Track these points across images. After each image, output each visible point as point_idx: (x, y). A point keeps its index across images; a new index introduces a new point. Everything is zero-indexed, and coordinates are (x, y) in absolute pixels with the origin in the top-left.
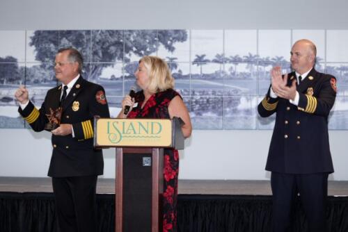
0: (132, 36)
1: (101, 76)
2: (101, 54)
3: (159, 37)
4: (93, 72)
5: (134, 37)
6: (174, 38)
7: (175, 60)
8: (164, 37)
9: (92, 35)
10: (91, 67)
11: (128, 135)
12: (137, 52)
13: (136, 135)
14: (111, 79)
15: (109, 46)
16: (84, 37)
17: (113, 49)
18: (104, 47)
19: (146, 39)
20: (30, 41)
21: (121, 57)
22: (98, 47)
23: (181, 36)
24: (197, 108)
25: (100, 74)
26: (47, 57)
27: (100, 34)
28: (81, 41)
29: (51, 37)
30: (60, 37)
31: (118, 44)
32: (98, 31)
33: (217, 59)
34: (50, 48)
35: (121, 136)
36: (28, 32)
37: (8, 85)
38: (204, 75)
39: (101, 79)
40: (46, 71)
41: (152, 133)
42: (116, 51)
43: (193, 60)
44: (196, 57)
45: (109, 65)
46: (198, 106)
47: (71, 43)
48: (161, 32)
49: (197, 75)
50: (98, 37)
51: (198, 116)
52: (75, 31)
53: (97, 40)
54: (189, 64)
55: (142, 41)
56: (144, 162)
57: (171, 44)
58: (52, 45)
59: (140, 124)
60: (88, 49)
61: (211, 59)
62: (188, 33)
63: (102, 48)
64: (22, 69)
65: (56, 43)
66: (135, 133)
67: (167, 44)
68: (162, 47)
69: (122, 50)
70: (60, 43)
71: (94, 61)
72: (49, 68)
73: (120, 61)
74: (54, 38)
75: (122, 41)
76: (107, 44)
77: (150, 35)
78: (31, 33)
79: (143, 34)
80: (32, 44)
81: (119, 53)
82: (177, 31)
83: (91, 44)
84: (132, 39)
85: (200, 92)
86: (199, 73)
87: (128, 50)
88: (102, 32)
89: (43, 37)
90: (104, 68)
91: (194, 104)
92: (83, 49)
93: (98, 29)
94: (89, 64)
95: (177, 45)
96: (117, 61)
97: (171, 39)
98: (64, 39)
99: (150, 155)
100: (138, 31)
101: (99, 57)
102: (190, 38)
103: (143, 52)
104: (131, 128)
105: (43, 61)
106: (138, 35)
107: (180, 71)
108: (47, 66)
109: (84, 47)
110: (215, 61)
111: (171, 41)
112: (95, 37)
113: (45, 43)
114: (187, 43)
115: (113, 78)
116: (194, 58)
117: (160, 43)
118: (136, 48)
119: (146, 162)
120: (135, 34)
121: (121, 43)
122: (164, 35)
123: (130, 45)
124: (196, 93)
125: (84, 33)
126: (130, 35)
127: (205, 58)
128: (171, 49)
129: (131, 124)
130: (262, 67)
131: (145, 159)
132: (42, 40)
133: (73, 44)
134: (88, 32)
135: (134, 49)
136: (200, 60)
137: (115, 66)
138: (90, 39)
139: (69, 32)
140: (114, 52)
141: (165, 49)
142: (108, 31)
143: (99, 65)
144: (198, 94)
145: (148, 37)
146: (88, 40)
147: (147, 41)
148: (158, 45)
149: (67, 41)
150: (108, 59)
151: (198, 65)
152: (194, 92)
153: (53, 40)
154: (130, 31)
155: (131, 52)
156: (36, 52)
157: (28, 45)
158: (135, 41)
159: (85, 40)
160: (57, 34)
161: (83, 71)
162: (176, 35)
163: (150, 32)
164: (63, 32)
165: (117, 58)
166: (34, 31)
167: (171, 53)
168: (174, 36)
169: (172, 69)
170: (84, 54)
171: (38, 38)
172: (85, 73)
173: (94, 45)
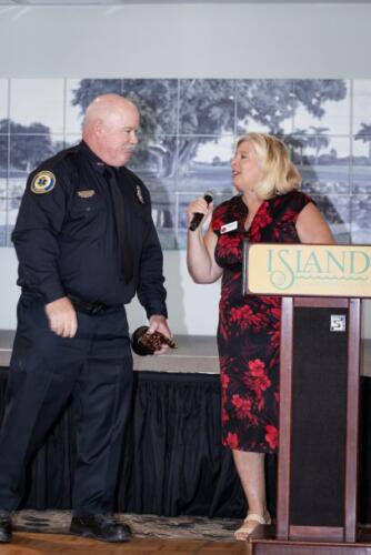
0: (250, 89)
1: (195, 159)
2: (195, 121)
3: (296, 92)
4: (181, 152)
5: (253, 92)
6: (323, 94)
7: (324, 133)
8: (307, 92)
9: (179, 88)
10: (178, 142)
11: (306, 275)
12: (260, 118)
13: (323, 275)
14: (214, 164)
15: (210, 107)
16: (165, 92)
17: (216, 112)
18: (201, 108)
19: (273, 95)
20: (72, 97)
21: (231, 125)
22: (191, 109)
23: (335, 90)
24: (362, 216)
25: (193, 155)
27: (194, 86)
28: (161, 97)
30: (123, 91)
31: (225, 102)
32: (191, 80)
35: (293, 278)
36: (68, 81)
39: (196, 163)
41: (352, 271)
42: (222, 116)
43: (355, 133)
44: (361, 128)
45: (210, 139)
46: (364, 211)
48: (300, 83)
49: (364, 158)
50: (191, 92)
51: (365, 229)
52: (151, 81)
53: (190, 97)
55: (267, 97)
56: (333, 324)
57: (318, 103)
59: (329, 254)
60: (172, 113)
62: (348, 86)
63: (197, 110)
64: (58, 145)
66: (320, 271)
67: (310, 103)
68: (301, 109)
69: (232, 114)
71: (183, 133)
73: (230, 133)
75: (232, 98)
76: (207, 103)
77: (282, 89)
78: (75, 85)
79: (270, 86)
80: (75, 103)
81: (227, 119)
82: (328, 82)
83: (178, 104)
84: (250, 95)
85: (367, 188)
86: (367, 155)
87: (243, 113)
88: (198, 82)
89: (95, 91)
90: (201, 145)
91: (357, 208)
92: (165, 111)
93: (190, 76)
94: (174, 138)
95: (327, 105)
96: (223, 132)
97: (318, 95)
98: (132, 93)
99: (345, 312)
100: (260, 80)
101: (193, 125)
102: (352, 94)
103: (268, 117)
104: (312, 261)
106: (261, 88)
107: (333, 151)
109: (167, 107)
111: (319, 99)
112: (186, 91)
114: (346, 102)
115: (216, 162)
116: (357, 128)
117: (299, 103)
118: (257, 110)
119: (337, 324)
120: (255, 87)
121: (231, 102)
122: (306, 89)
123: (246, 104)
124: (361, 189)
125: (166, 84)
126: (246, 88)
128: (317, 112)
129: (313, 254)
131: (334, 318)
134: (174, 82)
135: (254, 112)
136: (368, 133)
137: (220, 142)
138: (176, 95)
139: (141, 82)
140: (219, 116)
141: (307, 113)
142: (208, 80)
143: (193, 139)
144: (364, 191)
145: (277, 91)
146: (174, 96)
147: (277, 98)
148: (294, 106)
149: (136, 98)
150: (207, 130)
151: (365, 140)
152: (357, 188)
154: (247, 81)
155: (248, 118)
156: (82, 117)
157: (68, 104)
158: (254, 98)
159: (168, 96)
160: (120, 85)
161: (165, 150)
162: (327, 89)
163: (282, 84)
164: (129, 80)
165: (223, 128)
166: (79, 80)
167: (316, 119)
168: (323, 90)
169: (319, 148)
170: (166, 120)
171: (87, 92)
172: (168, 153)
173: (183, 105)
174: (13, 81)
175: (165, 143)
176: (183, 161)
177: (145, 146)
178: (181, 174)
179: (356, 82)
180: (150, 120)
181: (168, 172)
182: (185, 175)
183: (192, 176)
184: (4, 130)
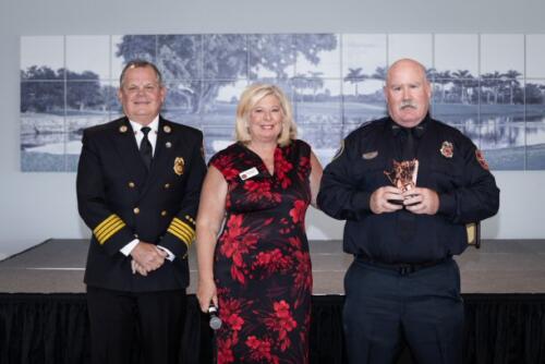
0: (260, 42)
1: (218, 99)
2: (216, 68)
3: (296, 44)
4: (206, 93)
5: (262, 44)
6: (318, 46)
7: (320, 76)
8: (306, 44)
9: (203, 41)
10: (203, 85)
12: (268, 65)
14: (232, 103)
15: (228, 56)
16: (192, 45)
17: (233, 61)
18: (222, 57)
19: (279, 47)
20: (116, 49)
21: (246, 71)
22: (213, 58)
23: (328, 41)
25: (216, 95)
27: (215, 40)
28: (188, 49)
29: (146, 44)
30: (157, 44)
31: (239, 53)
32: (212, 35)
33: (378, 74)
36: (113, 37)
37: (86, 110)
38: (360, 96)
39: (217, 102)
42: (238, 63)
43: (345, 75)
44: (350, 72)
45: (229, 82)
47: (174, 53)
48: (300, 37)
49: (351, 96)
50: (213, 45)
52: (181, 36)
53: (211, 48)
54: (338, 82)
55: (274, 49)
57: (315, 54)
58: (148, 55)
60: (198, 61)
61: (370, 73)
62: (338, 39)
63: (218, 59)
64: (106, 89)
65: (152, 53)
67: (308, 53)
68: (301, 57)
69: (246, 62)
70: (159, 52)
71: (207, 78)
73: (245, 77)
74: (150, 45)
75: (245, 49)
76: (225, 54)
77: (285, 41)
78: (118, 39)
79: (276, 39)
80: (119, 55)
81: (241, 66)
82: (322, 35)
83: (202, 54)
84: (260, 47)
85: (355, 119)
86: (354, 94)
87: (255, 61)
88: (218, 37)
89: (135, 45)
90: (221, 87)
92: (192, 60)
93: (212, 32)
94: (200, 82)
95: (323, 54)
96: (239, 77)
97: (314, 46)
98: (165, 46)
100: (269, 35)
101: (214, 71)
102: (341, 45)
103: (275, 65)
106: (269, 41)
107: (327, 91)
109: (193, 57)
110: (376, 77)
111: (315, 49)
112: (208, 43)
113: (138, 52)
114: (336, 52)
115: (234, 100)
116: (346, 73)
117: (300, 53)
118: (266, 58)
120: (264, 40)
121: (246, 53)
122: (305, 42)
123: (256, 54)
125: (192, 39)
126: (257, 41)
127: (362, 73)
128: (315, 60)
130: (440, 85)
132: (134, 49)
133: (178, 53)
134: (199, 37)
135: (263, 60)
136: (355, 76)
137: (237, 85)
138: (200, 47)
139: (172, 37)
140: (235, 63)
141: (306, 60)
142: (226, 35)
143: (215, 83)
144: (352, 122)
145: (281, 44)
146: (198, 48)
147: (282, 49)
148: (295, 55)
149: (168, 49)
150: (226, 75)
151: (352, 82)
153: (149, 48)
154: (257, 35)
155: (259, 65)
157: (113, 55)
158: (264, 49)
159: (194, 49)
160: (154, 41)
161: (192, 92)
162: (322, 41)
163: (284, 37)
164: (163, 36)
165: (239, 73)
166: (122, 36)
167: (314, 66)
168: (318, 42)
169: (316, 89)
170: (193, 67)
171: (128, 46)
172: (195, 95)
173: (206, 55)
174: (68, 37)
175: (193, 86)
176: (207, 101)
177: (176, 89)
178: (206, 110)
179: (344, 36)
180: (180, 67)
181: (195, 110)
182: (209, 112)
183: (215, 112)
184: (61, 77)
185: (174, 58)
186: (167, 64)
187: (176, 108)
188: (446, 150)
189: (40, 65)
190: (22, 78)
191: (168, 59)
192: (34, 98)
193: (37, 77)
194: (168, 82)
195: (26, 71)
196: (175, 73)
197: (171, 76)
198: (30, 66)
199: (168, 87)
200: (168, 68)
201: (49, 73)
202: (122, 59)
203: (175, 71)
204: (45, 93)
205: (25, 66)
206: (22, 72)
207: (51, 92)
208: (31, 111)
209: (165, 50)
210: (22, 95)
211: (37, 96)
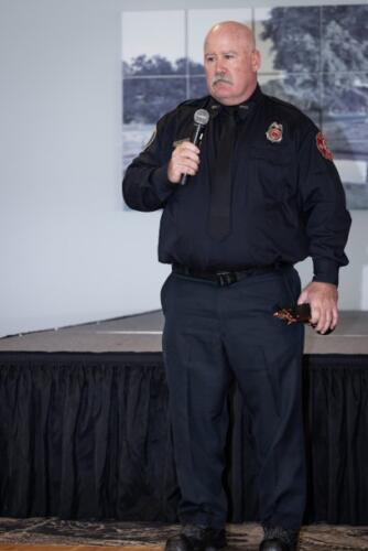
20: (261, 29)
26: (298, 62)
29: (306, 19)
30: (323, 20)
34: (303, 43)
36: (257, 10)
40: (296, 90)
47: (347, 32)
52: (356, 7)
58: (308, 37)
65: (316, 33)
70: (325, 31)
72: (303, 85)
74: (312, 22)
78: (264, 14)
80: (265, 36)
89: (288, 21)
98: (333, 23)
105: (290, 71)
108: (299, 81)
113: (293, 33)
132: (287, 28)
133: (351, 33)
139: (343, 9)
149: (338, 29)
153: (310, 25)
156: (275, 53)
157: (258, 38)
160: (318, 14)
164: (330, 7)
166: (269, 9)
171: (279, 23)
174: (191, 12)
177: (350, 85)
180: (355, 54)
184: (181, 71)
185: (347, 40)
186: (336, 49)
187: (350, 114)
188: (275, 133)
189: (151, 53)
190: (125, 74)
191: (337, 41)
192: (142, 102)
193: (146, 71)
194: (339, 76)
195: (130, 62)
196: (348, 62)
197: (343, 67)
198: (136, 56)
199: (338, 83)
200: (338, 55)
201: (164, 66)
202: (269, 43)
203: (349, 60)
204: (159, 95)
205: (129, 55)
206: (125, 65)
207: (167, 94)
208: (138, 122)
209: (334, 28)
210: (125, 98)
211: (146, 99)
